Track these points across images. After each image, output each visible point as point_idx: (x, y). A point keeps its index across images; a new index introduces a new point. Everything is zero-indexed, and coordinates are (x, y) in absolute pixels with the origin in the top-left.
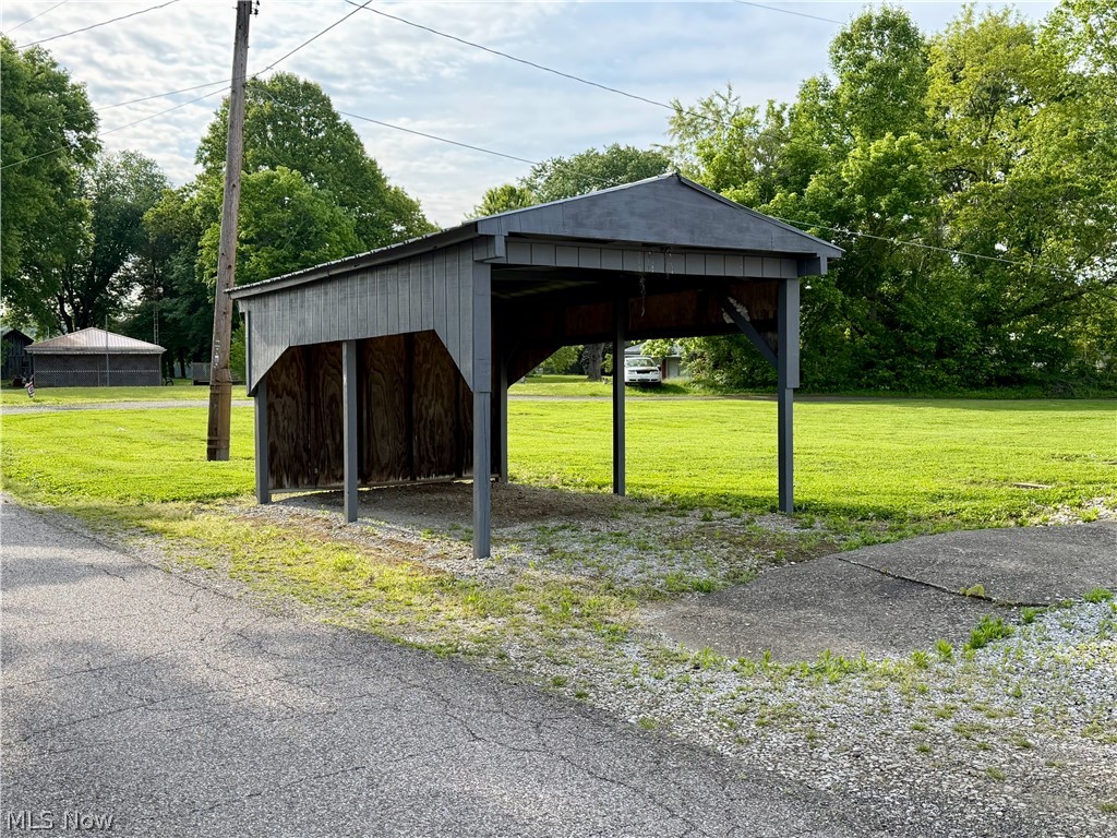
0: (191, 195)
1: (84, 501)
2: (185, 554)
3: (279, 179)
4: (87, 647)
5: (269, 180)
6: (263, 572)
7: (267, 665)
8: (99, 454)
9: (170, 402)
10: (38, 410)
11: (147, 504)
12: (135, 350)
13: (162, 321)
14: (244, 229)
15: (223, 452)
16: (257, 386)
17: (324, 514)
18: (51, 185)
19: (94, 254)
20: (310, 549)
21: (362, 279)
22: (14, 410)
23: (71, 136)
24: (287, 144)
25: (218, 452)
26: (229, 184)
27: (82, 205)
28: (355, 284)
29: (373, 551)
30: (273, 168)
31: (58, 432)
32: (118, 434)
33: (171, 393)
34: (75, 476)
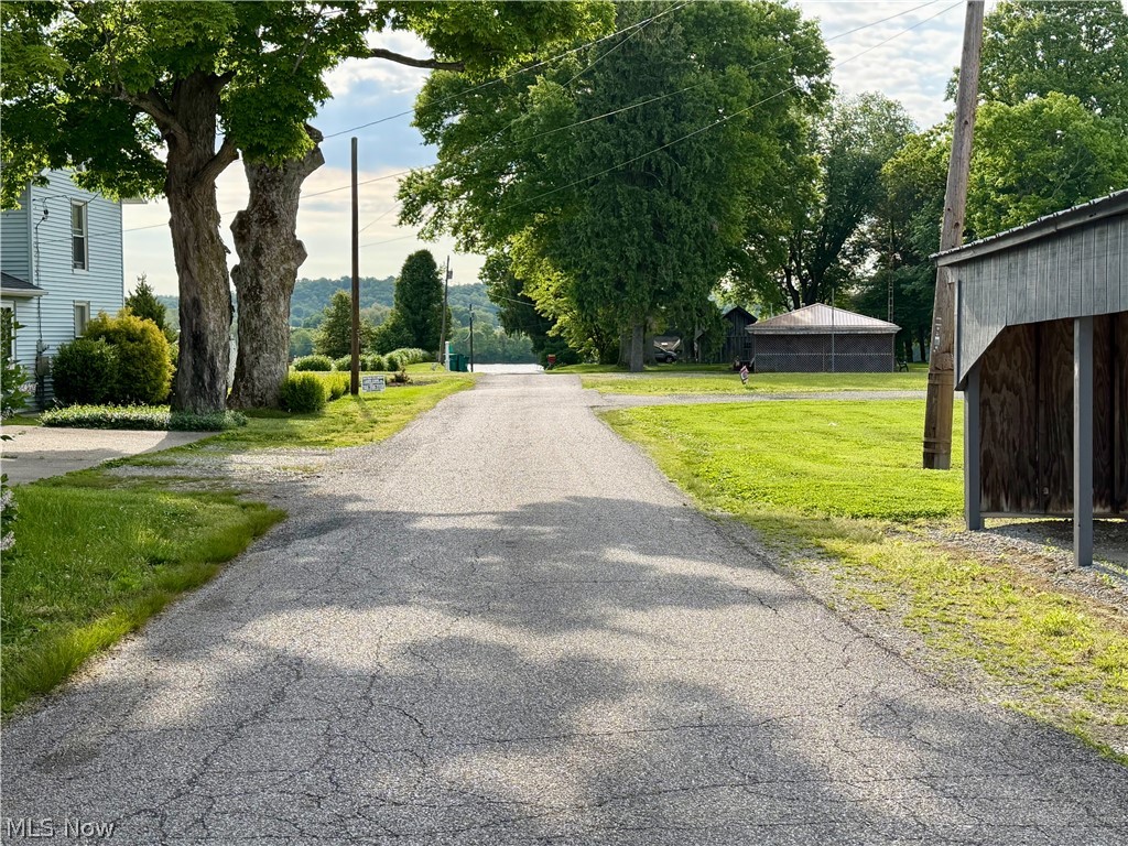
0: (939, 139)
1: (765, 509)
2: (859, 587)
3: (1051, 109)
4: (706, 693)
5: (1037, 110)
6: (948, 623)
7: (910, 755)
8: (800, 454)
9: (897, 393)
10: (750, 399)
11: (835, 520)
12: (865, 329)
13: (898, 293)
14: (1001, 175)
15: (942, 458)
16: (967, 377)
17: (1049, 551)
18: (778, 140)
19: (826, 217)
20: (1018, 598)
21: (1102, 233)
22: (726, 398)
23: (802, 82)
24: (1061, 64)
25: (936, 458)
26: (960, 121)
27: (812, 161)
28: (1092, 240)
29: (1105, 612)
30: (1042, 94)
31: (764, 425)
32: (826, 429)
33: (900, 381)
34: (764, 480)
